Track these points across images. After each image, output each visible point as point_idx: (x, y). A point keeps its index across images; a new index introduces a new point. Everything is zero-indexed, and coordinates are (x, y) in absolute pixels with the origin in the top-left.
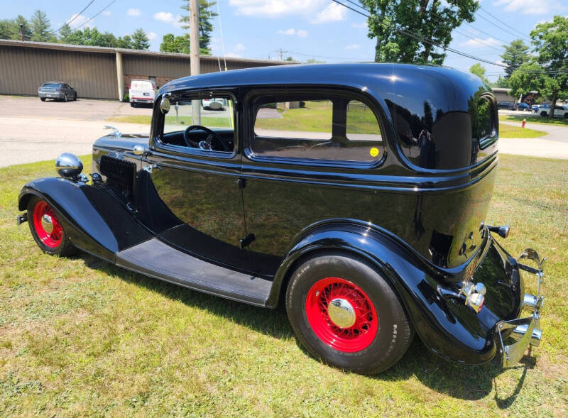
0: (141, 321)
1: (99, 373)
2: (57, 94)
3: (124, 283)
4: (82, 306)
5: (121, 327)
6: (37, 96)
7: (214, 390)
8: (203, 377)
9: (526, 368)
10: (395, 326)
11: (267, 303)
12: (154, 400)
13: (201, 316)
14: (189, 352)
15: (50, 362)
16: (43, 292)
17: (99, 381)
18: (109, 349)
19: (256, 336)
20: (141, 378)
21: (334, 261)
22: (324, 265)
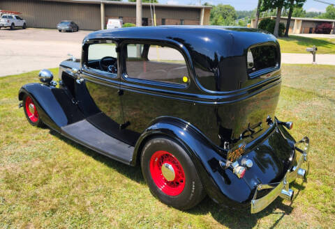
0: (67, 167)
1: (35, 196)
2: (67, 27)
3: (66, 144)
4: (39, 157)
5: (55, 170)
6: (56, 28)
7: (92, 211)
8: (89, 203)
9: (284, 214)
10: (194, 183)
11: (131, 163)
12: (58, 214)
13: (100, 167)
14: (86, 188)
15: (12, 188)
16: (22, 147)
17: (34, 200)
18: (44, 182)
19: (127, 181)
20: (55, 201)
21: (163, 142)
22: (158, 143)
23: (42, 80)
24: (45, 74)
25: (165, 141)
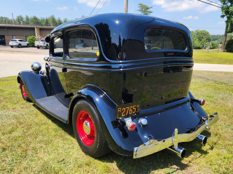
4: (16, 118)
5: (21, 126)
9: (178, 169)
11: (67, 121)
16: (10, 112)
18: (10, 133)
21: (82, 103)
22: (79, 105)
23: (33, 69)
24: (36, 65)
25: (83, 103)
